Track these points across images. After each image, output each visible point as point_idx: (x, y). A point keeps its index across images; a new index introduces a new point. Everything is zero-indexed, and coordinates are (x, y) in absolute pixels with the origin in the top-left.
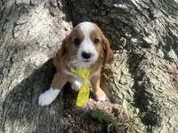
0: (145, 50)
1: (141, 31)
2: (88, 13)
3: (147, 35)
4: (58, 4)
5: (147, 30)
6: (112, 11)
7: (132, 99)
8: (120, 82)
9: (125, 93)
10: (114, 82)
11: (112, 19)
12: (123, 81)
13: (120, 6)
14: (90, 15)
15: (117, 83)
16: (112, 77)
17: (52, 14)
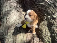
0: (53, 20)
1: (51, 13)
2: (30, 7)
3: (54, 14)
4: (20, 6)
5: (53, 12)
6: (39, 6)
7: (50, 41)
8: (45, 34)
9: (48, 39)
10: (43, 35)
11: (39, 9)
12: (46, 34)
13: (42, 4)
14: (31, 7)
15: (44, 35)
16: (42, 33)
17: (18, 11)
